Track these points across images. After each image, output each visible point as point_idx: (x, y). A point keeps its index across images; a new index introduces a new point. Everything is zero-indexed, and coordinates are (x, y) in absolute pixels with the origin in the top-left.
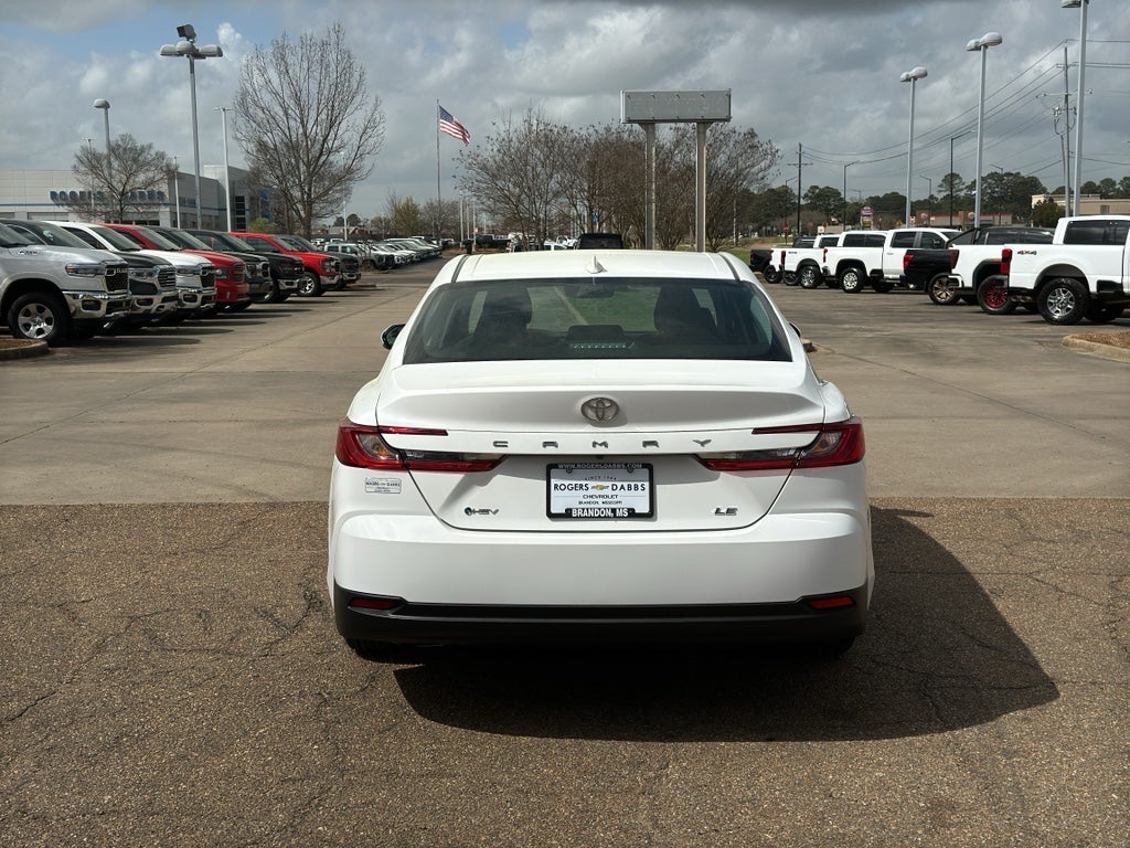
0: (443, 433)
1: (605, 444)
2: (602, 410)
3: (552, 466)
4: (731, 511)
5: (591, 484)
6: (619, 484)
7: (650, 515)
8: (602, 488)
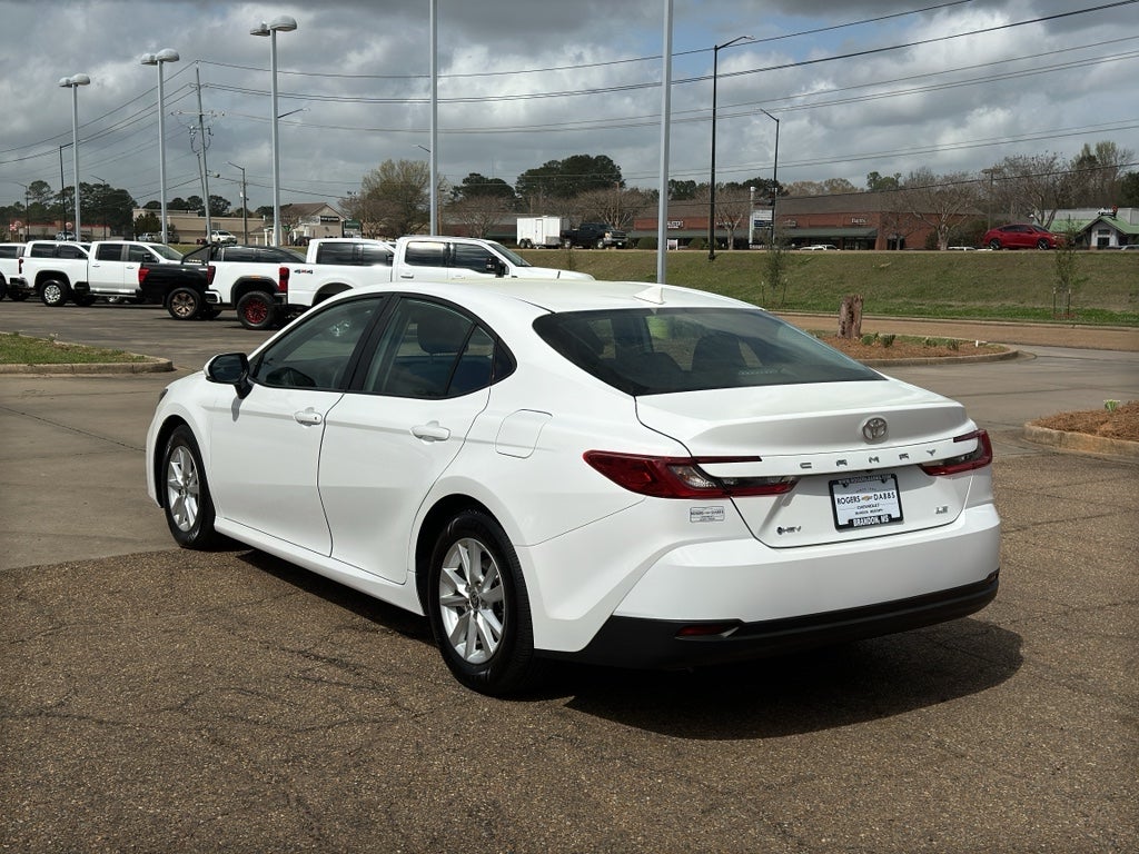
0: (757, 459)
1: (877, 459)
2: (876, 429)
3: (834, 483)
4: (945, 510)
5: (861, 495)
6: (878, 494)
7: (900, 520)
8: (869, 498)
